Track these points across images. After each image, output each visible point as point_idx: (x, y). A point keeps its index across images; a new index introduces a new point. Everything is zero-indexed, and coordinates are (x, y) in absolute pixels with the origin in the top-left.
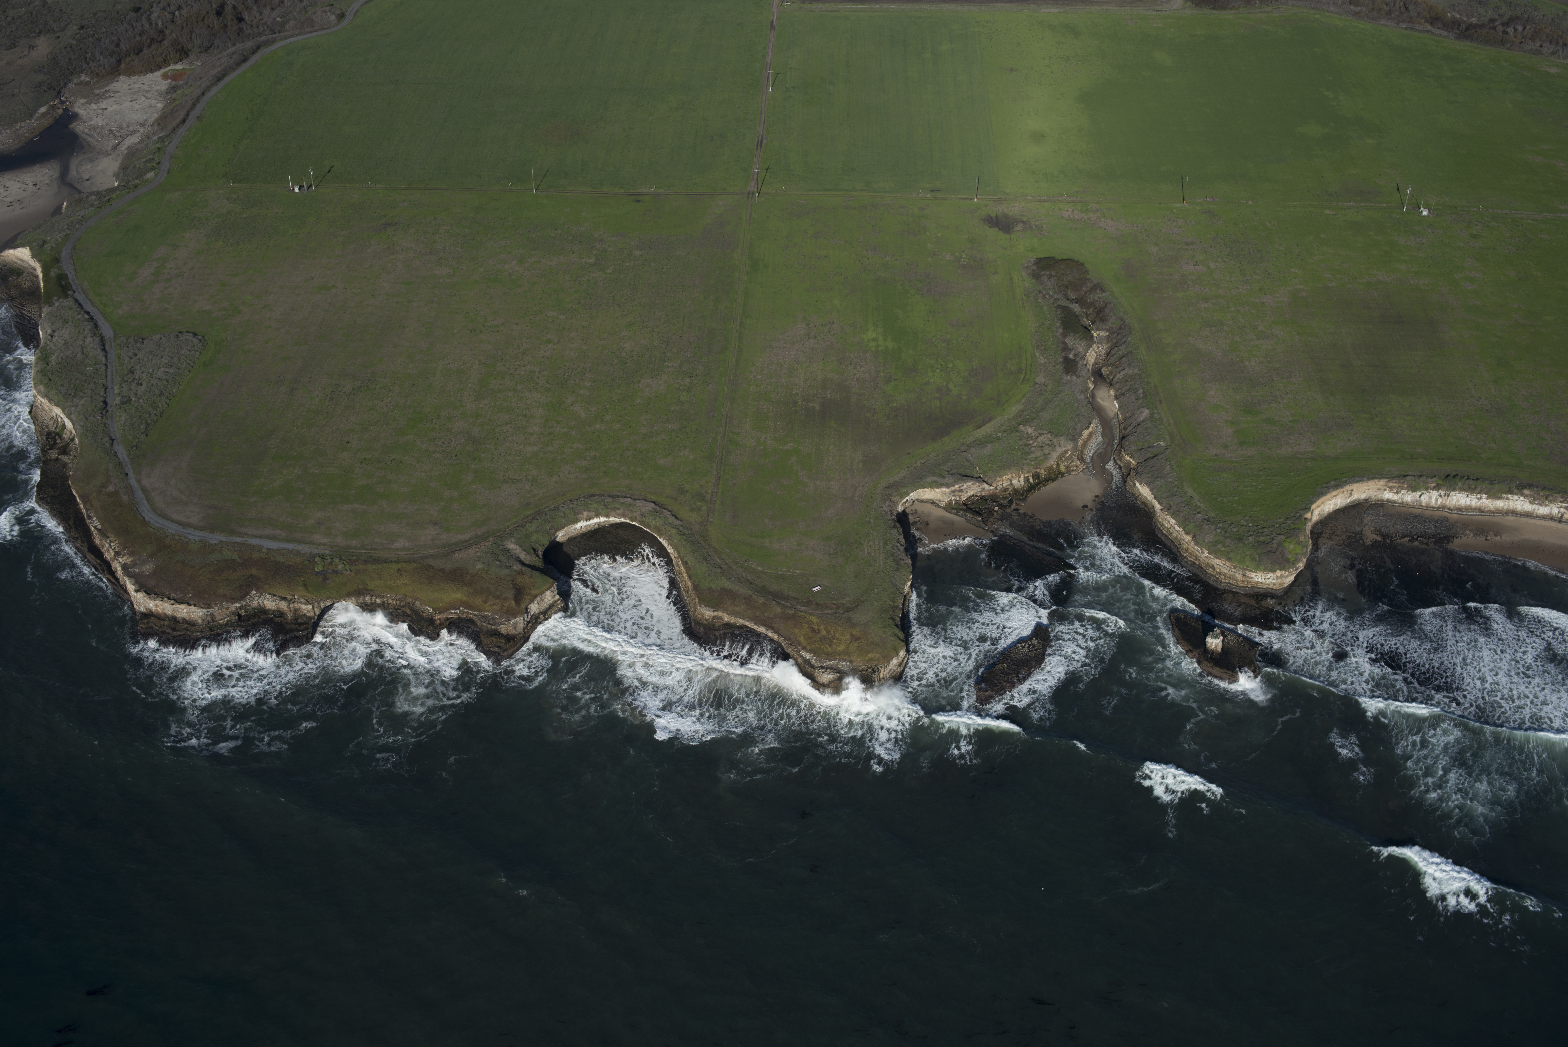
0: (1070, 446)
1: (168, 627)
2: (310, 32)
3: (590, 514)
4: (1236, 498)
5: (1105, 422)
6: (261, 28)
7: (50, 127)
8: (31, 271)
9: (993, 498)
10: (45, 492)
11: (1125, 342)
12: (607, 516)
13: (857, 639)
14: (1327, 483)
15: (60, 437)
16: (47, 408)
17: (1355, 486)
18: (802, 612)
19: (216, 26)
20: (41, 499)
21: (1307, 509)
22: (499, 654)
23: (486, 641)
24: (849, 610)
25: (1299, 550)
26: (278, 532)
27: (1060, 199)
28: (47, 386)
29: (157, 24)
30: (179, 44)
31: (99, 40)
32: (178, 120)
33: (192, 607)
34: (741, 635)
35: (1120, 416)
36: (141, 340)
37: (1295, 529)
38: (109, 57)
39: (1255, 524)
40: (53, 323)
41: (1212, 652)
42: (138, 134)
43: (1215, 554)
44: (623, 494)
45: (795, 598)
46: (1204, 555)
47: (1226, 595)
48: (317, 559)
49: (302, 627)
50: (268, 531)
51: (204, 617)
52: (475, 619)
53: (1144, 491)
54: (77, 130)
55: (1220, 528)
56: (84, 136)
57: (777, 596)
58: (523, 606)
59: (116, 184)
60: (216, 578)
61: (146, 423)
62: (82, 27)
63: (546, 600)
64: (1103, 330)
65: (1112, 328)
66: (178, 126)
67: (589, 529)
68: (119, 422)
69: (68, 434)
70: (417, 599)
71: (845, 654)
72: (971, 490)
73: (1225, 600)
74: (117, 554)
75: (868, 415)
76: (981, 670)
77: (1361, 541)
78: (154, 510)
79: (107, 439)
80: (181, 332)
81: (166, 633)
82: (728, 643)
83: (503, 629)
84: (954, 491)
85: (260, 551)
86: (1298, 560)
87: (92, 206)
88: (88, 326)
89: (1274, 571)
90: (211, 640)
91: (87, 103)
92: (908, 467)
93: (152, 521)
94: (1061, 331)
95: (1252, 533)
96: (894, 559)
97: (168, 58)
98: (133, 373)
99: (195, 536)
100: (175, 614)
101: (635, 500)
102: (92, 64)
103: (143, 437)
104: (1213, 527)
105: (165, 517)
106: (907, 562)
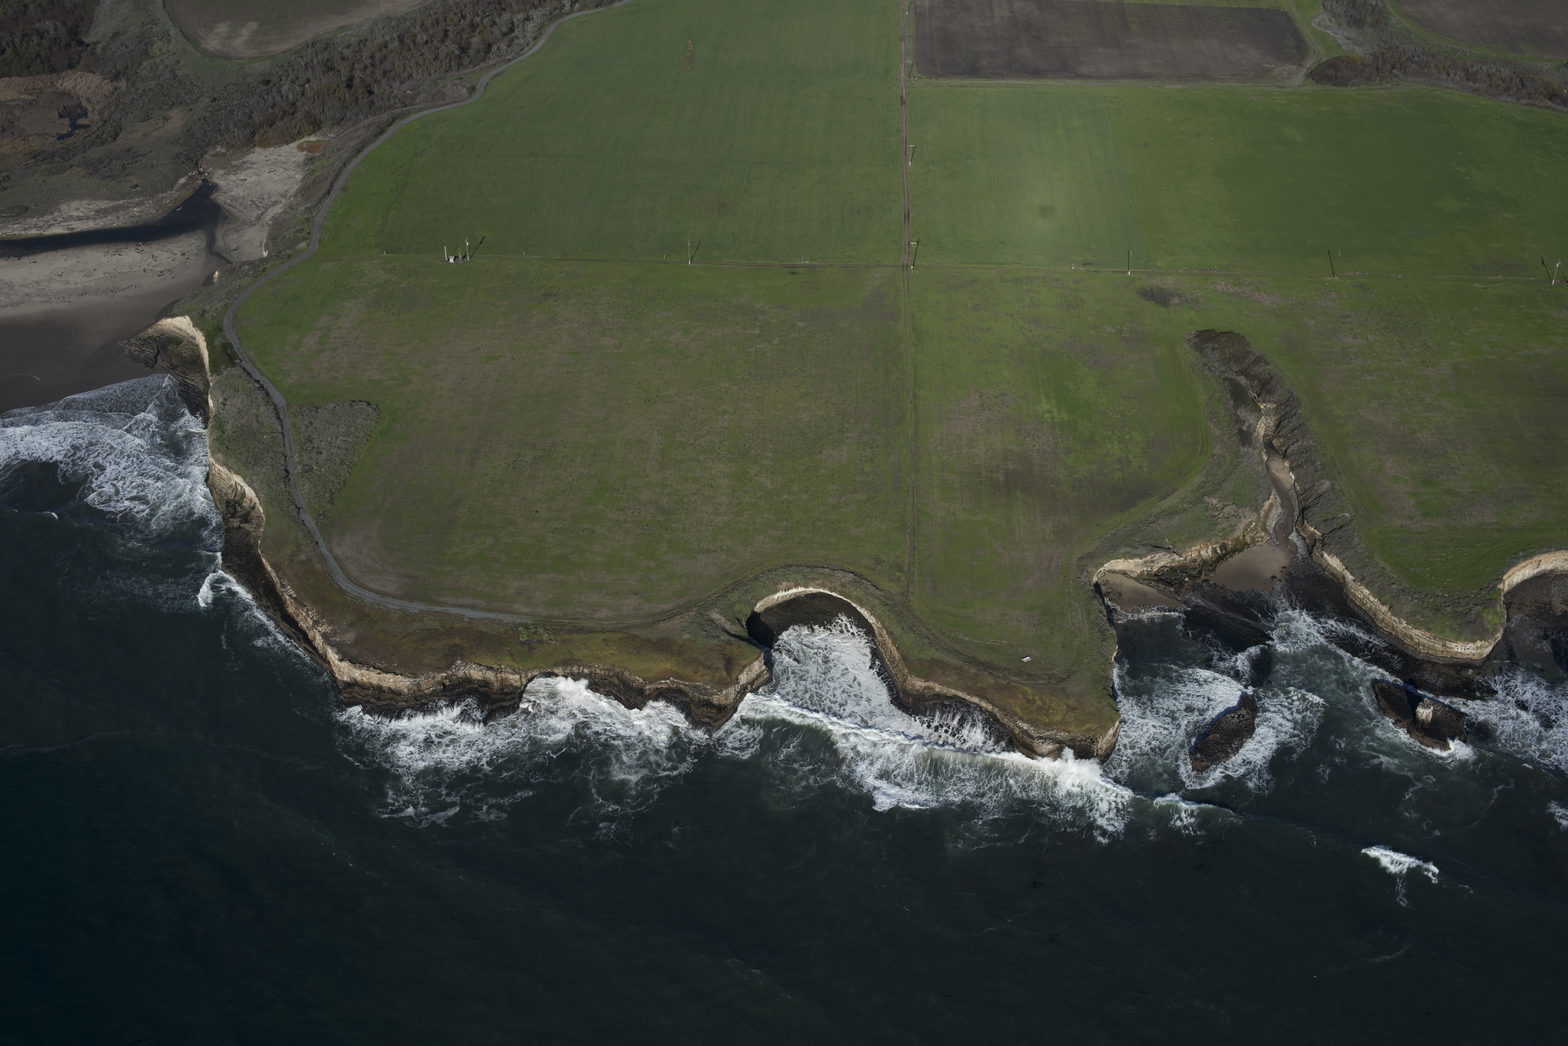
0: (1254, 517)
1: (372, 696)
2: (443, 105)
3: (789, 584)
4: (1428, 569)
5: (1283, 493)
6: (392, 101)
7: (191, 198)
8: (190, 339)
9: (1183, 569)
10: (231, 560)
11: (1295, 414)
12: (806, 586)
13: (1073, 709)
14: (1516, 554)
15: (240, 505)
16: (224, 476)
17: (1542, 557)
18: (1015, 682)
19: (347, 99)
20: (228, 567)
21: (1500, 580)
22: (710, 724)
23: (698, 711)
24: (1061, 680)
25: (1496, 621)
26: (477, 602)
27: (1212, 272)
28: (225, 454)
29: (287, 97)
30: (311, 116)
31: (232, 112)
32: (323, 191)
33: (399, 676)
34: (950, 706)
35: (1298, 487)
36: (314, 409)
37: (1491, 599)
38: (243, 129)
39: (1451, 594)
40: (223, 392)
41: (1423, 722)
42: (280, 205)
43: (1414, 624)
44: (821, 565)
45: (1006, 669)
46: (1402, 626)
47: (1425, 666)
48: (521, 629)
49: (509, 697)
50: (468, 601)
51: (411, 686)
52: (687, 689)
53: (1334, 562)
54: (219, 200)
55: (1416, 598)
56: (226, 206)
57: (988, 667)
58: (734, 676)
59: (265, 254)
60: (420, 647)
61: (331, 491)
62: (214, 100)
63: (754, 670)
64: (1270, 402)
65: (1280, 400)
66: (323, 197)
67: (785, 599)
68: (303, 491)
69: (249, 502)
70: (626, 669)
71: (1062, 725)
72: (1162, 560)
73: (1425, 670)
74: (316, 623)
75: (1053, 486)
76: (1194, 740)
77: (1551, 612)
78: (350, 579)
79: (294, 507)
80: (354, 401)
81: (370, 703)
82: (938, 713)
83: (716, 700)
84: (1146, 562)
85: (462, 621)
86: (1496, 630)
87: (247, 275)
88: (260, 395)
89: (1474, 642)
90: (417, 710)
91: (225, 174)
92: (1099, 538)
93: (349, 590)
94: (1232, 403)
95: (1449, 604)
96: (1099, 630)
97: (302, 130)
98: (312, 442)
99: (394, 605)
100: (381, 684)
101: (834, 570)
102: (226, 136)
103: (329, 506)
104: (1410, 598)
105: (361, 585)
106: (1111, 632)
